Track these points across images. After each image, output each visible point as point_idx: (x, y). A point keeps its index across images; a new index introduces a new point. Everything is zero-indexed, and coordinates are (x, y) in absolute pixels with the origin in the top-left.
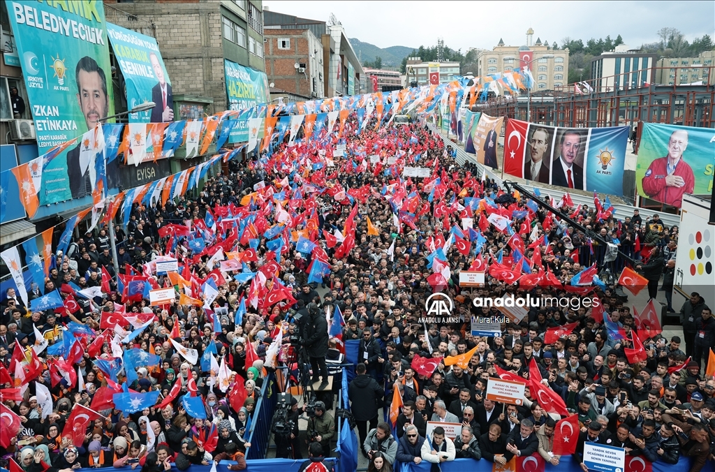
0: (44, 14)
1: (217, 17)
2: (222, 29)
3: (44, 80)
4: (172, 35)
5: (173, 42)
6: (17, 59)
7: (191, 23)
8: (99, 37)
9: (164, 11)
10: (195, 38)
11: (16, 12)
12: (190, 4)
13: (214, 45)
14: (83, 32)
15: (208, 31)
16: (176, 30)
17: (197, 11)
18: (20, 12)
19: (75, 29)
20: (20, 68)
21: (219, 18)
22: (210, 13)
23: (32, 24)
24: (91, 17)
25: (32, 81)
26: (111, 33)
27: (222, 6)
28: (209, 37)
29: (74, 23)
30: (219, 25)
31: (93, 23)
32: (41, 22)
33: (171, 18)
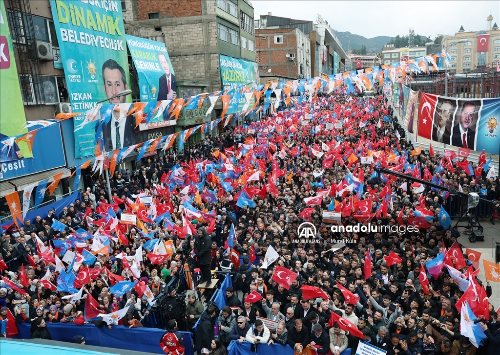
0: (81, 33)
1: (214, 24)
2: (217, 33)
3: (81, 76)
4: (184, 39)
5: (184, 44)
6: (62, 64)
7: (196, 30)
8: (120, 45)
9: (178, 23)
10: (200, 40)
11: (62, 35)
12: (196, 17)
13: (212, 45)
14: (108, 43)
15: (208, 34)
16: (186, 36)
17: (201, 21)
18: (65, 34)
19: (102, 42)
20: (63, 70)
21: (215, 25)
22: (209, 22)
23: (73, 41)
24: (114, 33)
25: (71, 78)
26: (129, 42)
27: (217, 16)
28: (208, 39)
29: (101, 38)
30: (216, 30)
31: (115, 36)
32: (79, 39)
33: (183, 27)
